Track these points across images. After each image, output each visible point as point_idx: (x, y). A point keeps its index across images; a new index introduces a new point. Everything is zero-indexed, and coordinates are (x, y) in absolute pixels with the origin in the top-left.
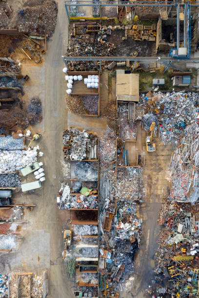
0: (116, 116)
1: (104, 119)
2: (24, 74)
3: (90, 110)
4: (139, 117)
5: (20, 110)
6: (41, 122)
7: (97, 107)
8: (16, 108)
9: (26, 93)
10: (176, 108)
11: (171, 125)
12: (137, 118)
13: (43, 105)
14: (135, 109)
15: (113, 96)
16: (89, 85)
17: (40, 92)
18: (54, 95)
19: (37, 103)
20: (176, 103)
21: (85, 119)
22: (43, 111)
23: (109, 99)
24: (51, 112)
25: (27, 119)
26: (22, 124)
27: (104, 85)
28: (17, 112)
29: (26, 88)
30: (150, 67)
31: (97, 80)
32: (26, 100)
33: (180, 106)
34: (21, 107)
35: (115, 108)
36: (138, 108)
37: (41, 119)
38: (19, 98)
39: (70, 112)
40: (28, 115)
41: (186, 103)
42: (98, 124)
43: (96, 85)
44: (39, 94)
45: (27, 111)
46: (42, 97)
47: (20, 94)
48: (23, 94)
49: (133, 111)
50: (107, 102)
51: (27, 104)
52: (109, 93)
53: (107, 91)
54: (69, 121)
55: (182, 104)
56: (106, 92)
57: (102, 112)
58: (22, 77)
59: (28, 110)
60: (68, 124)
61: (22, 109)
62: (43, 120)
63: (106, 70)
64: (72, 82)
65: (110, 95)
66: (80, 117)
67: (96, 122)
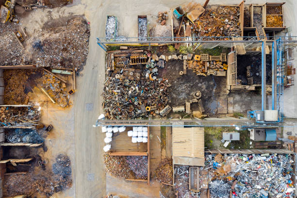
0: (172, 180)
1: (156, 184)
2: (46, 122)
3: (137, 173)
4: (204, 185)
5: (42, 171)
6: (70, 187)
7: (146, 170)
8: (37, 168)
9: (49, 148)
10: (257, 179)
11: (247, 195)
12: (202, 187)
13: (73, 164)
14: (198, 175)
15: (168, 152)
16: (134, 140)
17: (68, 147)
18: (87, 150)
19: (65, 162)
20: (257, 173)
21: (130, 184)
22: (73, 173)
23: (162, 155)
24: (84, 173)
25: (52, 183)
26: (45, 191)
27: (155, 136)
28: (38, 174)
29: (48, 141)
30: (219, 112)
31: (146, 134)
32: (49, 157)
33: (263, 178)
34: (44, 167)
35: (170, 171)
36: (203, 173)
37: (71, 183)
38: (41, 155)
39: (109, 174)
40: (52, 177)
41: (272, 174)
42: (147, 191)
43: (145, 140)
44: (67, 149)
45: (51, 173)
46: (71, 154)
47: (42, 149)
48: (45, 149)
49: (195, 176)
50: (159, 160)
51: (52, 163)
52: (162, 148)
53: (160, 145)
54: (108, 186)
55: (265, 174)
56: (158, 147)
57: (153, 173)
58: (44, 126)
59: (53, 171)
60: (107, 190)
61: (44, 169)
62: (74, 185)
63: (157, 116)
64: (111, 135)
65: (164, 150)
66: (124, 181)
67: (146, 188)
